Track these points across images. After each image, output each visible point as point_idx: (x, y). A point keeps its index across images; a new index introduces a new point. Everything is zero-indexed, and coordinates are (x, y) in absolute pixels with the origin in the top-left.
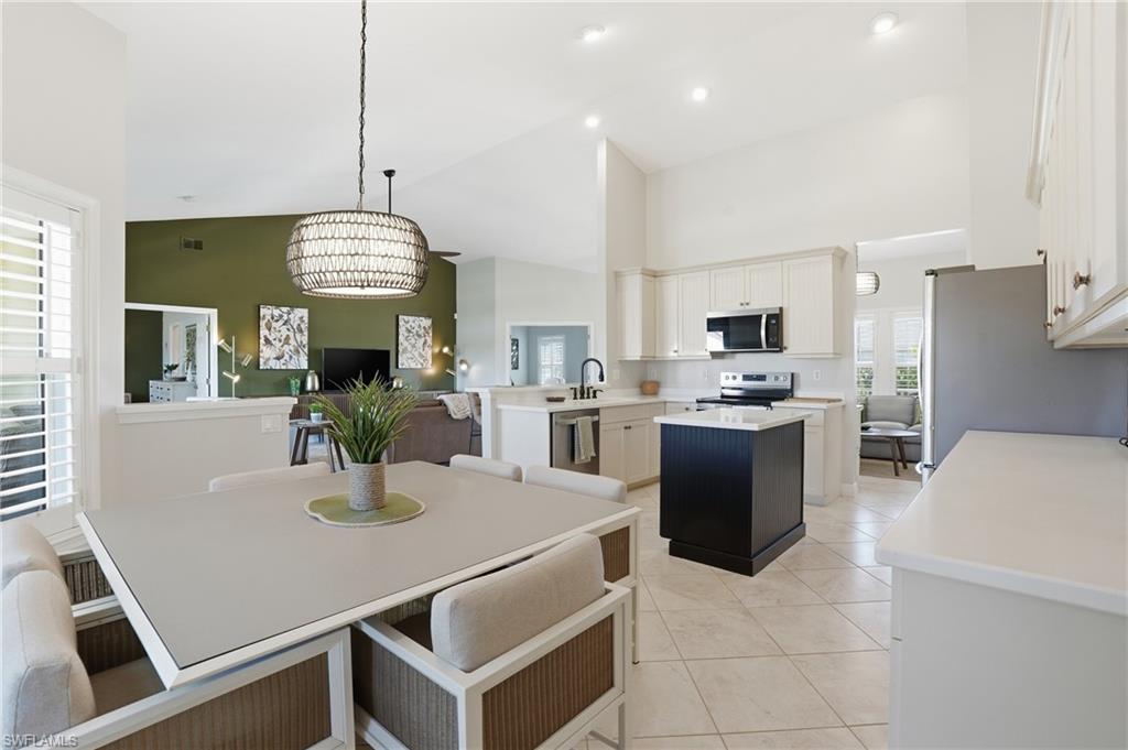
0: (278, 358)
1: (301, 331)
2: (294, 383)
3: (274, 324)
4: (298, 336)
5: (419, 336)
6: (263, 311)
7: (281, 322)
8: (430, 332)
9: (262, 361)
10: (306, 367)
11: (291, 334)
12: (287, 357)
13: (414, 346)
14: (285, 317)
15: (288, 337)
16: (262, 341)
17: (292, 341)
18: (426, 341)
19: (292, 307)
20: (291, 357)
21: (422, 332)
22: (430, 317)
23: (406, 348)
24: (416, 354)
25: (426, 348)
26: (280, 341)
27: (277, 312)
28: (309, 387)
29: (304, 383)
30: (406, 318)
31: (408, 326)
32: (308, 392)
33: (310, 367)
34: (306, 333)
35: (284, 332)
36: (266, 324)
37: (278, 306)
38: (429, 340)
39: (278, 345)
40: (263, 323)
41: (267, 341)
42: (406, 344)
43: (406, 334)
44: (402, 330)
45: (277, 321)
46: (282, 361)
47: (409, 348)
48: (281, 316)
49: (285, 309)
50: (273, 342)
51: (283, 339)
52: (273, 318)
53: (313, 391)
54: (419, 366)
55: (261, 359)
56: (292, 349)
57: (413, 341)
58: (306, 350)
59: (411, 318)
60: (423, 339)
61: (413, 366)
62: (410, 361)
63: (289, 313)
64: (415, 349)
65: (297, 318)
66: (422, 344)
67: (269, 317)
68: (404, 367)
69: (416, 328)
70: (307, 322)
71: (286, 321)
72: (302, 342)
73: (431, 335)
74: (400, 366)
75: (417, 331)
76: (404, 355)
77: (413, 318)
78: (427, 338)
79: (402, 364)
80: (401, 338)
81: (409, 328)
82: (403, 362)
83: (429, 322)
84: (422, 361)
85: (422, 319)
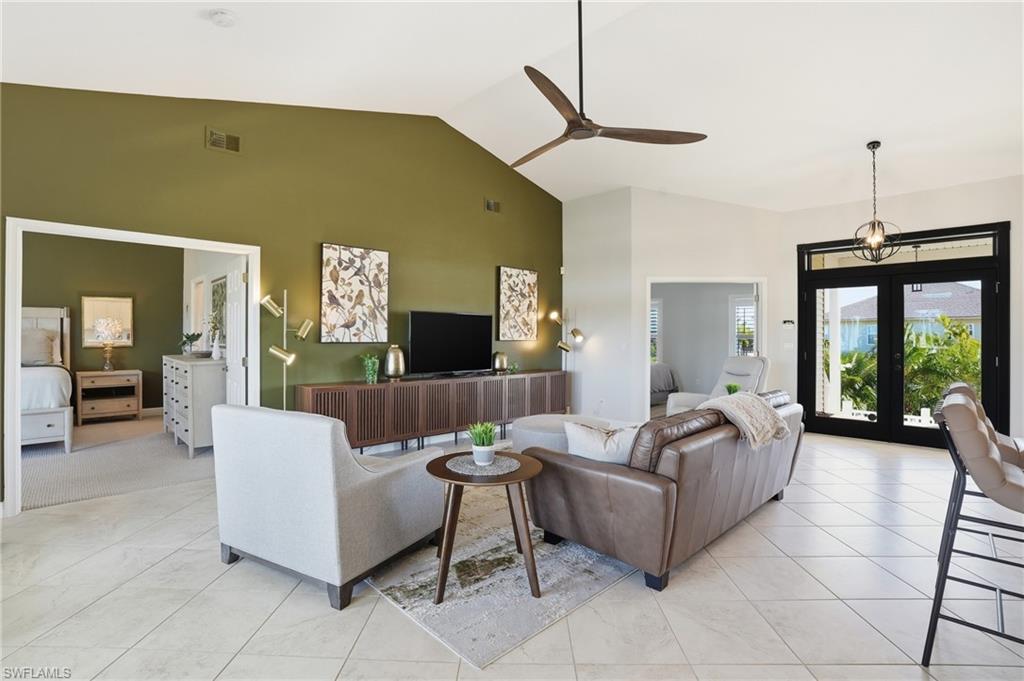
0: (347, 326)
1: (379, 285)
2: (371, 363)
3: (343, 274)
4: (375, 292)
5: (523, 295)
6: (329, 253)
7: (352, 271)
8: (536, 290)
9: (324, 329)
10: (385, 340)
11: (366, 289)
12: (359, 324)
13: (517, 309)
14: (358, 263)
15: (361, 294)
16: (325, 299)
17: (367, 300)
18: (530, 306)
19: (368, 248)
20: (364, 323)
21: (526, 291)
22: (535, 271)
23: (508, 313)
24: (519, 320)
25: (531, 313)
26: (350, 299)
27: (346, 255)
28: (391, 369)
29: (383, 363)
30: (508, 269)
31: (511, 282)
32: (390, 377)
33: (392, 338)
34: (385, 288)
35: (356, 287)
36: (331, 273)
37: (348, 246)
38: (535, 302)
39: (347, 304)
40: (326, 271)
41: (333, 299)
42: (508, 307)
43: (508, 293)
44: (504, 287)
45: (346, 268)
46: (353, 330)
47: (512, 312)
48: (352, 262)
49: (357, 251)
50: (341, 301)
51: (354, 295)
52: (340, 264)
53: (396, 376)
54: (523, 338)
55: (323, 327)
56: (367, 311)
57: (516, 303)
58: (385, 314)
59: (514, 272)
60: (527, 302)
61: (516, 337)
62: (512, 330)
63: (362, 258)
64: (518, 314)
65: (373, 266)
66: (526, 306)
67: (336, 263)
68: (506, 338)
69: (520, 285)
70: (386, 271)
71: (359, 270)
72: (379, 301)
73: (536, 295)
74: (501, 338)
75: (521, 290)
76: (506, 322)
77: (517, 271)
78: (532, 298)
79: (504, 335)
80: (503, 299)
81: (512, 285)
82: (505, 331)
83: (534, 277)
84: (526, 330)
85: (527, 272)
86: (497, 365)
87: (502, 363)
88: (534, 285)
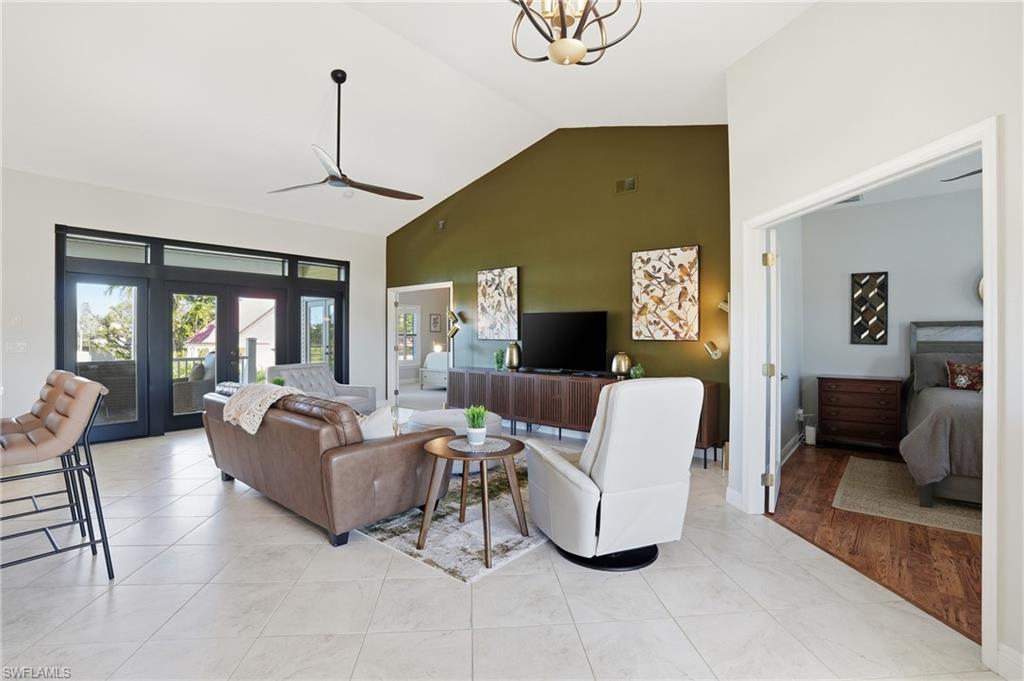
0: (492, 328)
1: (510, 295)
4: (508, 299)
5: (670, 282)
6: (479, 277)
7: (494, 287)
8: (694, 271)
10: (515, 338)
11: (502, 299)
12: (499, 326)
13: (660, 301)
14: (497, 282)
15: (499, 304)
16: (479, 309)
17: (503, 308)
18: (683, 294)
19: (502, 267)
20: (502, 326)
21: (676, 275)
22: (691, 246)
23: (644, 307)
24: (665, 315)
25: (686, 304)
26: (493, 307)
27: (490, 276)
28: (507, 361)
30: (644, 255)
31: (649, 268)
33: (519, 338)
34: (515, 296)
35: (497, 298)
36: (482, 291)
37: (491, 269)
38: (693, 288)
39: (491, 312)
40: (479, 291)
41: (483, 309)
42: (644, 299)
43: (645, 282)
44: (638, 277)
45: (490, 286)
46: (495, 330)
47: (651, 305)
48: (493, 280)
49: (496, 272)
50: (488, 310)
51: (495, 305)
52: (487, 283)
54: (671, 337)
55: (479, 329)
56: (503, 316)
57: (658, 293)
58: (516, 316)
59: (654, 254)
60: (678, 289)
61: (659, 335)
62: (651, 328)
63: (500, 276)
64: (661, 306)
65: (507, 280)
66: (677, 295)
67: (484, 283)
68: (642, 337)
69: (665, 269)
70: (516, 282)
71: (498, 285)
72: (511, 308)
73: (695, 277)
74: (635, 337)
75: (666, 275)
76: (643, 318)
77: (658, 253)
78: (687, 284)
79: (639, 333)
80: (637, 290)
81: (651, 271)
82: (641, 329)
83: (690, 255)
84: (676, 327)
85: (677, 250)
86: (614, 369)
87: (619, 366)
88: (691, 265)
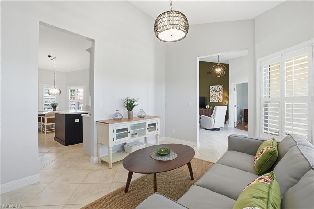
5: (217, 91)
13: (215, 95)
18: (220, 94)
21: (218, 90)
22: (221, 85)
23: (212, 96)
24: (216, 97)
25: (220, 96)
30: (212, 86)
31: (213, 89)
38: (222, 93)
43: (213, 91)
44: (211, 90)
47: (214, 96)
54: (217, 101)
57: (215, 93)
59: (214, 86)
60: (219, 93)
61: (215, 101)
66: (219, 94)
68: (212, 101)
69: (216, 89)
73: (222, 91)
74: (210, 101)
76: (212, 98)
77: (215, 86)
78: (221, 92)
79: (211, 101)
80: (211, 93)
81: (214, 89)
82: (212, 100)
83: (221, 87)
84: (218, 100)
85: (219, 86)
86: (207, 107)
87: (208, 106)
88: (221, 88)
